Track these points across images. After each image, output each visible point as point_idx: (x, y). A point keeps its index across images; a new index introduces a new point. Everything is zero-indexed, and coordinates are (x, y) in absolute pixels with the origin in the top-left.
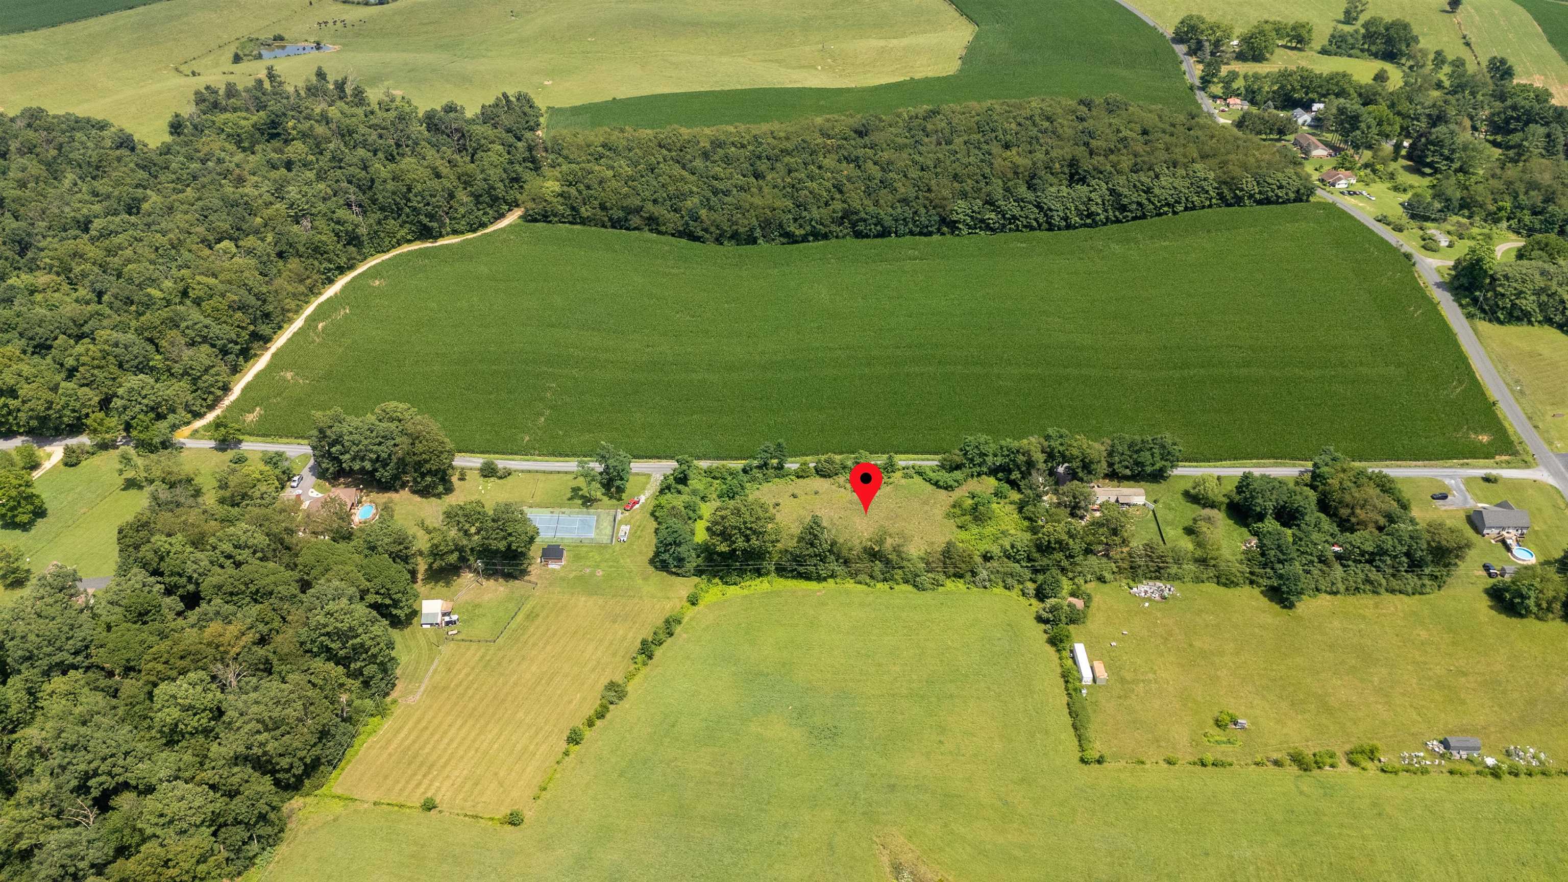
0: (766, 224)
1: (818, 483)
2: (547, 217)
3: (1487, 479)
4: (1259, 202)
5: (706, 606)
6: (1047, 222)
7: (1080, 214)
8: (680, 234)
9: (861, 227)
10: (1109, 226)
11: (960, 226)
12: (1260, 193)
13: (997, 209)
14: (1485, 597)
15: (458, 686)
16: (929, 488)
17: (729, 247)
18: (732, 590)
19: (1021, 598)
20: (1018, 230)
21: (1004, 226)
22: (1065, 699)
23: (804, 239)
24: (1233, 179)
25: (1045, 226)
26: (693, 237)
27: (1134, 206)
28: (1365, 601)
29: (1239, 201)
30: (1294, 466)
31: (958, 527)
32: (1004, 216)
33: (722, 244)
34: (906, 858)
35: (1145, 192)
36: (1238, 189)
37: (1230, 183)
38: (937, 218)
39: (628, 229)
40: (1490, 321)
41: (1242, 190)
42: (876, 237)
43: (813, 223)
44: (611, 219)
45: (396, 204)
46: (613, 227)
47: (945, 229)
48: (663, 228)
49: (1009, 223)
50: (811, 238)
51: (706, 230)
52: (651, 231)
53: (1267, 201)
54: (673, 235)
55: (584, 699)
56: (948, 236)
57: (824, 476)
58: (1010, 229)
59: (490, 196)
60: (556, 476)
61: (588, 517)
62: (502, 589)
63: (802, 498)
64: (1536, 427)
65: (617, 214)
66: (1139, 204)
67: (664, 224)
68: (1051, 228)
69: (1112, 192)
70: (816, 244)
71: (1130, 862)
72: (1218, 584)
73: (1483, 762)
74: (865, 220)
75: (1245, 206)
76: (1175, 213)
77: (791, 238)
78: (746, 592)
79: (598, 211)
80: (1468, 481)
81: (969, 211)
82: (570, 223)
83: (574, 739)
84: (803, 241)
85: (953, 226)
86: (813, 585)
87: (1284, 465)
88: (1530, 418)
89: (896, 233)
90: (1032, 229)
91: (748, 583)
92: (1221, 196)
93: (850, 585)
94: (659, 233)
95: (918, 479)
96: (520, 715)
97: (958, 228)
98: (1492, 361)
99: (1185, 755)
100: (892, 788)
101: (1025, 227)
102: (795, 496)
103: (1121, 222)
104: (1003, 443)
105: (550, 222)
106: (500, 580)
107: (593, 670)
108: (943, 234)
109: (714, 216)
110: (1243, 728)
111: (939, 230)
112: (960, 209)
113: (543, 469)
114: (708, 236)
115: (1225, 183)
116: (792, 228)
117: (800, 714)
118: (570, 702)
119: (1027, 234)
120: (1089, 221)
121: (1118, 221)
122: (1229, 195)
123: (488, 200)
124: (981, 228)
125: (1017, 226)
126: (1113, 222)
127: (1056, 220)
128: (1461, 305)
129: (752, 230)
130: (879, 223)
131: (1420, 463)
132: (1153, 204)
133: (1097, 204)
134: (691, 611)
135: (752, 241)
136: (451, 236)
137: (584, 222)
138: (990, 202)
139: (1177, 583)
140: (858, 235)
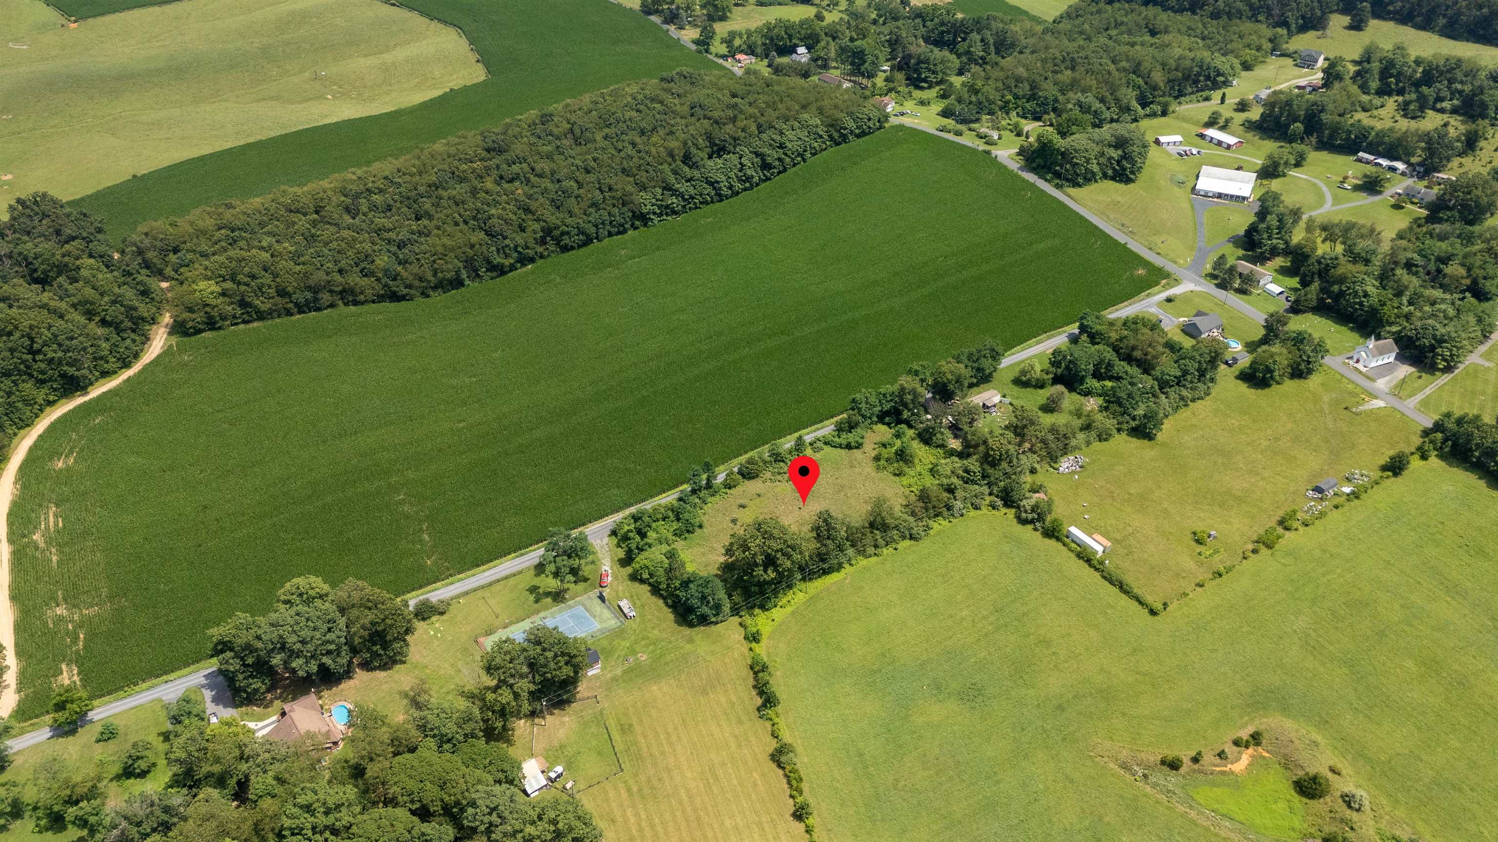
0: (470, 264)
1: (752, 487)
2: (215, 323)
3: (1169, 300)
4: (858, 136)
5: (769, 638)
6: (717, 194)
7: (740, 180)
8: (381, 299)
9: (566, 240)
10: (763, 185)
11: (652, 217)
12: (858, 128)
13: (675, 193)
14: (1239, 382)
15: (641, 830)
16: (843, 452)
17: (438, 298)
18: (776, 613)
19: (994, 512)
20: (696, 208)
21: (684, 207)
22: (1097, 575)
23: (513, 268)
24: (836, 121)
25: (716, 198)
26: (395, 297)
27: (777, 163)
28: (1184, 415)
29: (844, 138)
30: (1060, 334)
31: (895, 475)
32: (683, 197)
33: (428, 296)
34: (1124, 754)
35: (778, 147)
36: (841, 128)
37: (833, 125)
38: (630, 214)
39: (318, 309)
40: (1073, 187)
41: (845, 129)
42: (580, 247)
43: (519, 249)
44: (297, 305)
45: (23, 362)
46: (301, 312)
47: (637, 223)
48: (362, 297)
49: (690, 203)
50: (519, 265)
51: (409, 287)
52: (346, 304)
53: (863, 134)
54: (373, 302)
55: (763, 775)
56: (642, 229)
57: (750, 478)
58: (690, 209)
59: (131, 318)
60: (498, 587)
61: (574, 611)
62: (566, 719)
63: (751, 504)
64: (1158, 254)
65: (300, 297)
66: (780, 159)
67: (361, 293)
68: (721, 198)
69: (757, 154)
70: (524, 269)
71: (1250, 670)
72: (1100, 441)
73: (1343, 493)
74: (568, 233)
75: (850, 141)
76: (804, 160)
77: (500, 271)
78: (789, 609)
79: (278, 300)
80: (1159, 305)
81: (654, 201)
82: (245, 322)
83: (800, 814)
84: (511, 271)
85: (643, 219)
86: (834, 577)
87: (1053, 336)
88: (1150, 249)
89: (597, 238)
90: (707, 203)
91: (784, 600)
92: (831, 137)
93: (863, 562)
94: (356, 303)
95: (828, 449)
96: (728, 822)
97: (650, 219)
98: (1096, 215)
99: (1202, 575)
100: (1061, 708)
101: (701, 203)
102: (743, 507)
103: (770, 179)
104: (882, 390)
105: (220, 328)
106: (556, 711)
107: (740, 746)
108: (636, 228)
109: (414, 268)
110: (1215, 537)
111: (632, 225)
112: (646, 201)
113: (476, 585)
114: (413, 292)
115: (832, 126)
116: (498, 260)
117: (938, 688)
118: (755, 785)
119: (706, 209)
120: (747, 185)
121: (768, 179)
122: (836, 135)
123: (130, 324)
124: (667, 214)
125: (695, 203)
126: (764, 181)
127: (725, 191)
128: (1046, 180)
129: (458, 272)
130: (581, 232)
131: (1126, 303)
132: (789, 157)
133: (750, 168)
134: (761, 649)
135: (458, 283)
136: (102, 381)
137: (261, 316)
138: (667, 188)
139: (1077, 451)
140: (565, 249)
